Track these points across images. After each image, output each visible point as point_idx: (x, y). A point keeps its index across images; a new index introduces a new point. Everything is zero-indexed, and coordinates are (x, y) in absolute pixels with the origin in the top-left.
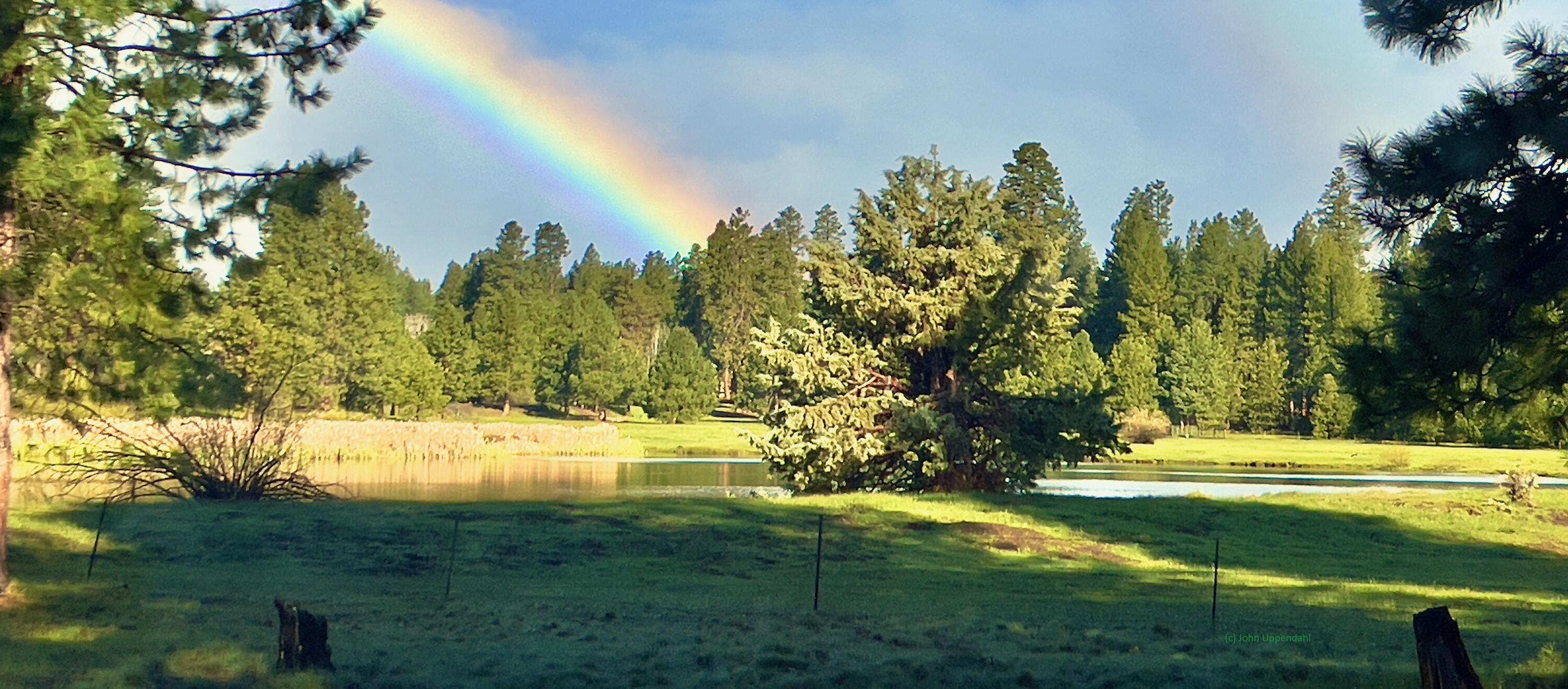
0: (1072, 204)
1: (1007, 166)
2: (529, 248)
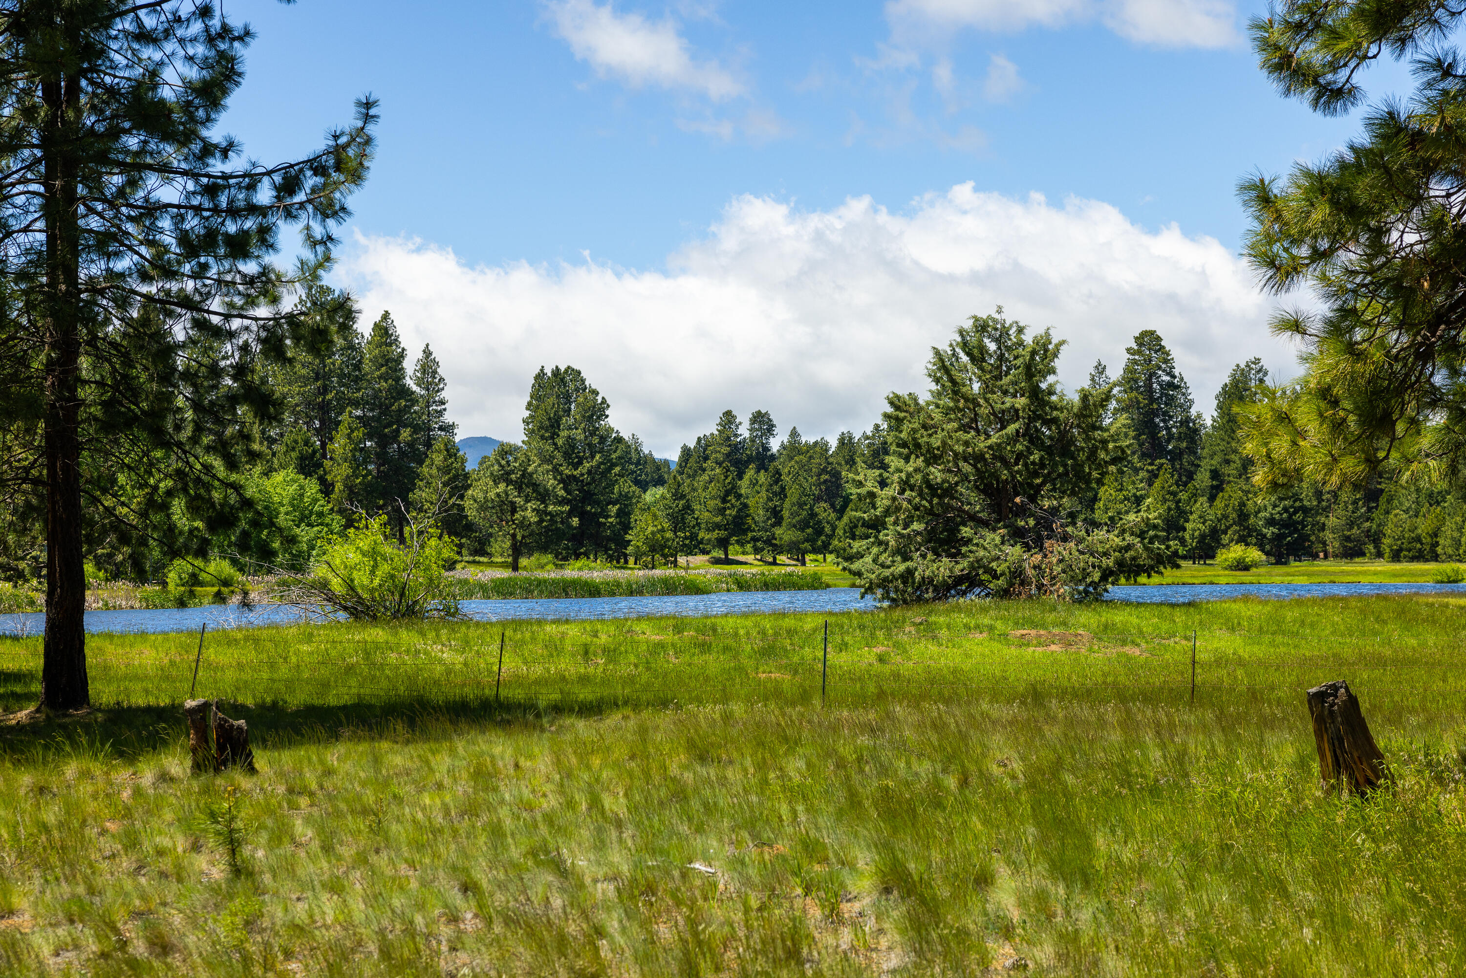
0: (1182, 379)
1: (1128, 350)
2: (744, 431)
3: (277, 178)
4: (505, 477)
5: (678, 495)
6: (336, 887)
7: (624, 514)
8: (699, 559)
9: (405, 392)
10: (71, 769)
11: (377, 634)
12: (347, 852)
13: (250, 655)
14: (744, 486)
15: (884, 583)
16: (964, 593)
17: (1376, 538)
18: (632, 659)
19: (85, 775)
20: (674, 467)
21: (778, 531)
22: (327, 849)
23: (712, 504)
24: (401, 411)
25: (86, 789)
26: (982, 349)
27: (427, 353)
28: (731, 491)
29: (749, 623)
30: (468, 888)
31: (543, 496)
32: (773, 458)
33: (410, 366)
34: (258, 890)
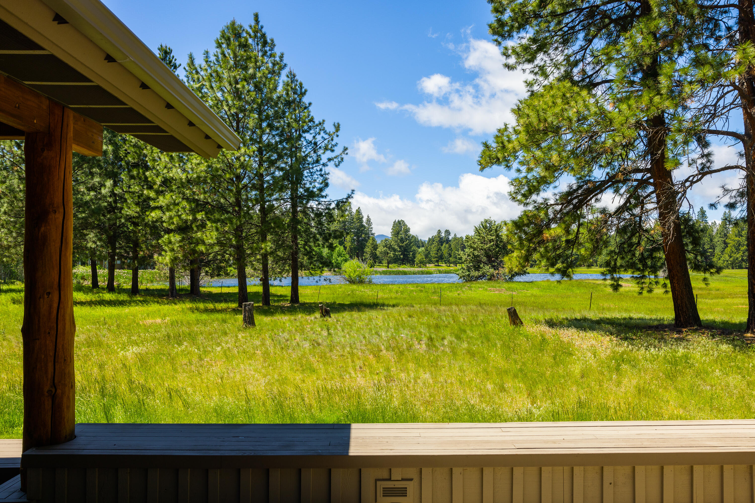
2: (443, 235)
3: (336, 202)
4: (386, 246)
5: (426, 250)
6: (345, 337)
7: (414, 255)
8: (432, 265)
9: (363, 226)
10: (300, 316)
11: (354, 287)
12: (346, 331)
13: (329, 291)
14: (443, 248)
15: (464, 276)
16: (482, 279)
17: (596, 262)
18: (406, 293)
19: (302, 317)
20: (426, 243)
21: (451, 259)
22: (343, 331)
23: (435, 252)
24: (362, 230)
25: (302, 320)
26: (486, 226)
27: (368, 217)
28: (439, 249)
29: (432, 285)
30: (364, 337)
31: (395, 250)
32: (450, 241)
33: (364, 220)
34: (332, 337)
